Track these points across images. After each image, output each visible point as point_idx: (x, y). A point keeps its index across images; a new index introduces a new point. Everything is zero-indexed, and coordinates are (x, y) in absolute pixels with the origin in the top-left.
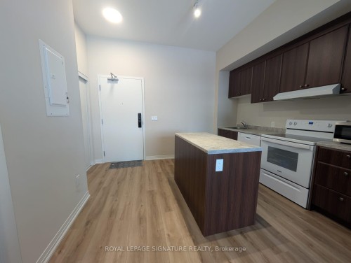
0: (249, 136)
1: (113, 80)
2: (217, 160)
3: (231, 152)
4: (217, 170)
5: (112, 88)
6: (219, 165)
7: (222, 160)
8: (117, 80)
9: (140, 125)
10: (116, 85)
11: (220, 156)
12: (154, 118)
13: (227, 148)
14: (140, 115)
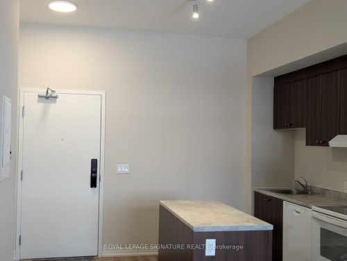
0: (299, 208)
1: (48, 97)
2: (207, 240)
3: (225, 230)
4: (207, 253)
5: (45, 112)
6: (211, 248)
7: (214, 241)
8: (56, 97)
9: (94, 183)
10: (53, 107)
11: (211, 235)
12: (123, 168)
13: (222, 225)
14: (94, 163)
